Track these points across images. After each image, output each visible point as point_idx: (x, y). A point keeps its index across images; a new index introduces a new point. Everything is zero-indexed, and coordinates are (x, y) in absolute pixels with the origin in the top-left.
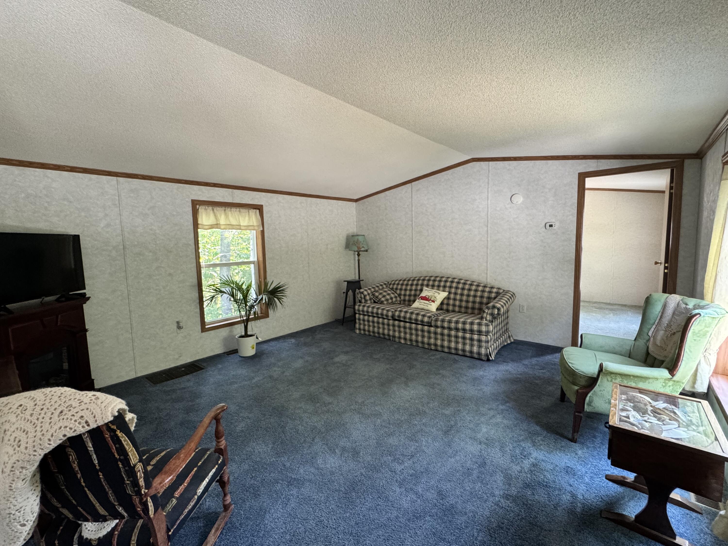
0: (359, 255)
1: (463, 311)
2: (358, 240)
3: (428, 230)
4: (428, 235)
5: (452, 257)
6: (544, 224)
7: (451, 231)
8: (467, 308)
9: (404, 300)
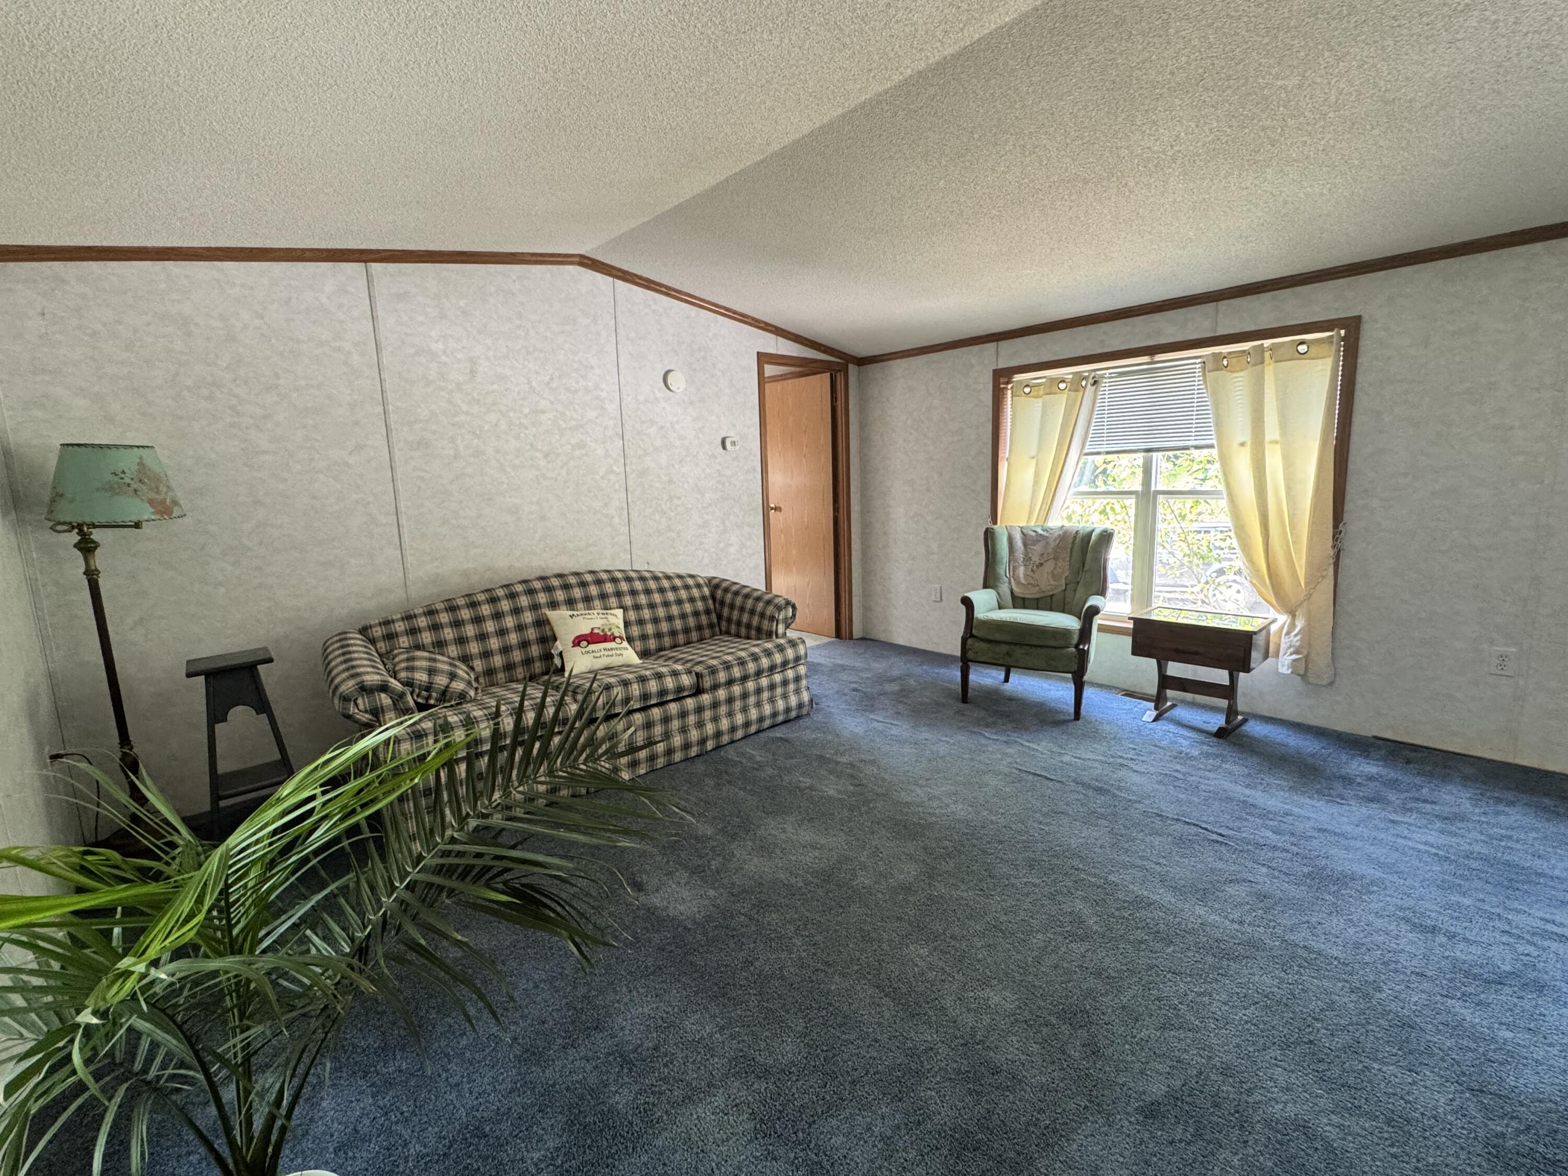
0: (87, 547)
1: (667, 645)
2: (141, 464)
3: (452, 440)
4: (456, 457)
5: (543, 518)
6: (719, 440)
7: (532, 445)
8: (673, 633)
9: (490, 672)
